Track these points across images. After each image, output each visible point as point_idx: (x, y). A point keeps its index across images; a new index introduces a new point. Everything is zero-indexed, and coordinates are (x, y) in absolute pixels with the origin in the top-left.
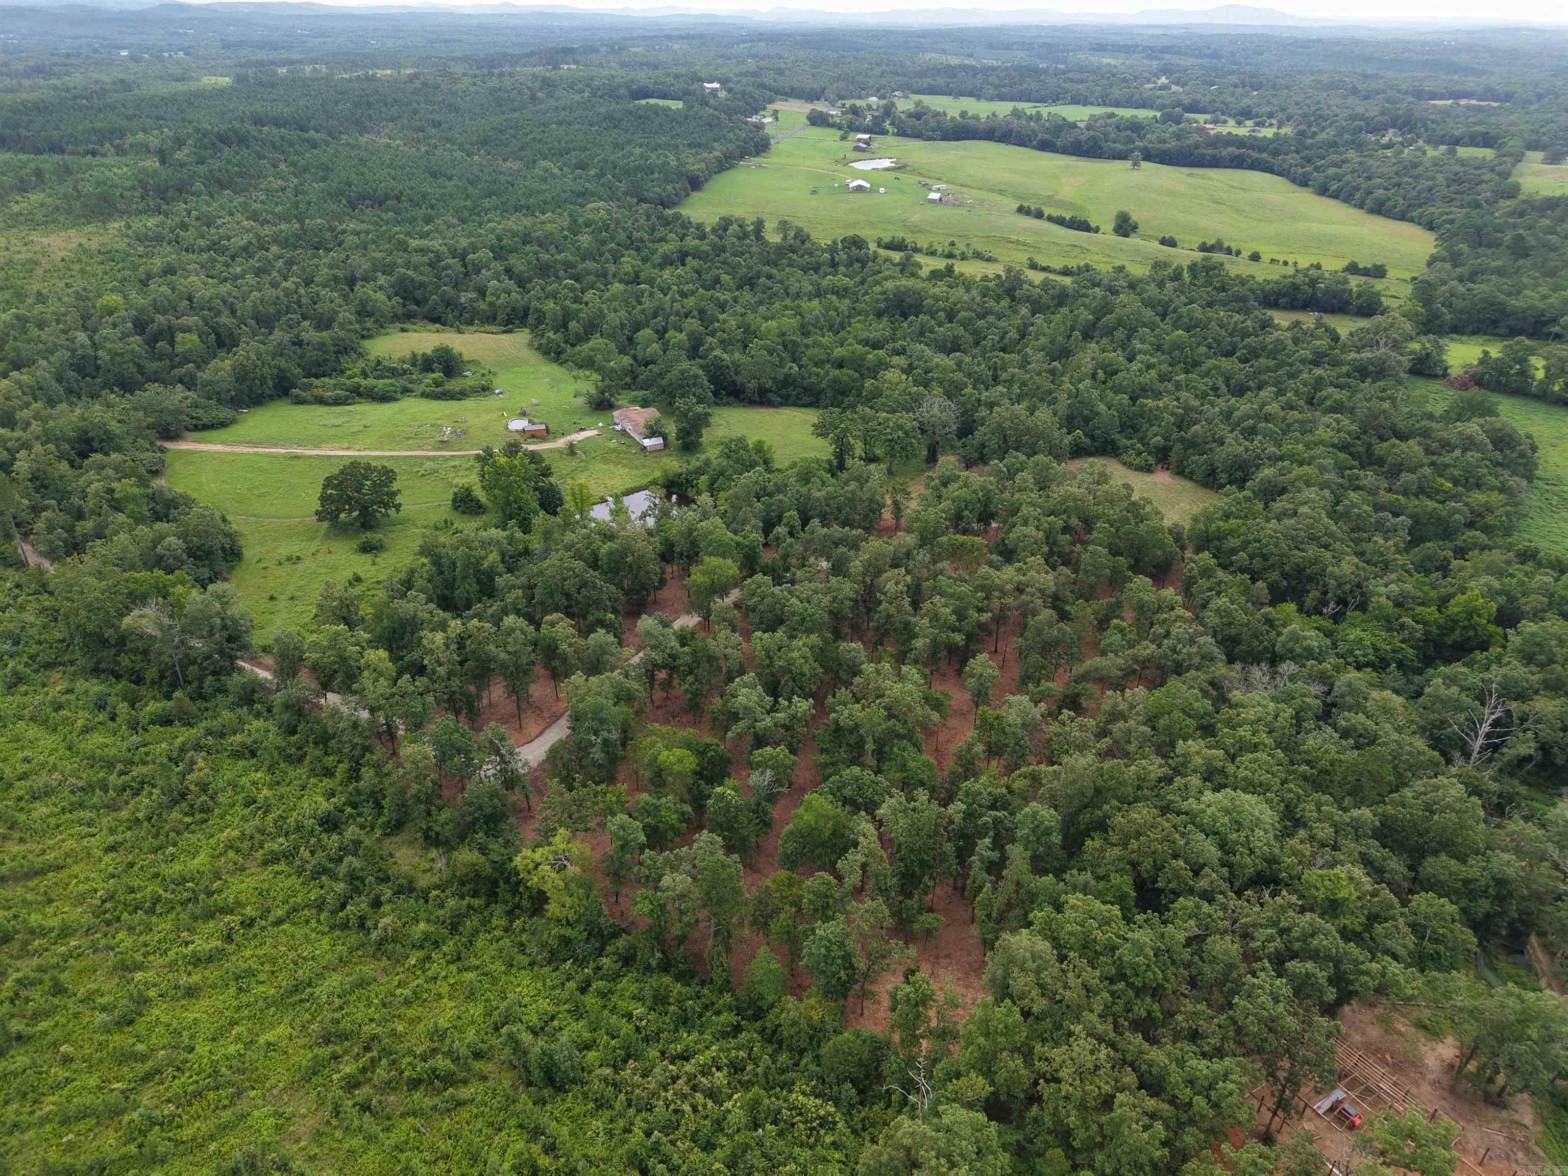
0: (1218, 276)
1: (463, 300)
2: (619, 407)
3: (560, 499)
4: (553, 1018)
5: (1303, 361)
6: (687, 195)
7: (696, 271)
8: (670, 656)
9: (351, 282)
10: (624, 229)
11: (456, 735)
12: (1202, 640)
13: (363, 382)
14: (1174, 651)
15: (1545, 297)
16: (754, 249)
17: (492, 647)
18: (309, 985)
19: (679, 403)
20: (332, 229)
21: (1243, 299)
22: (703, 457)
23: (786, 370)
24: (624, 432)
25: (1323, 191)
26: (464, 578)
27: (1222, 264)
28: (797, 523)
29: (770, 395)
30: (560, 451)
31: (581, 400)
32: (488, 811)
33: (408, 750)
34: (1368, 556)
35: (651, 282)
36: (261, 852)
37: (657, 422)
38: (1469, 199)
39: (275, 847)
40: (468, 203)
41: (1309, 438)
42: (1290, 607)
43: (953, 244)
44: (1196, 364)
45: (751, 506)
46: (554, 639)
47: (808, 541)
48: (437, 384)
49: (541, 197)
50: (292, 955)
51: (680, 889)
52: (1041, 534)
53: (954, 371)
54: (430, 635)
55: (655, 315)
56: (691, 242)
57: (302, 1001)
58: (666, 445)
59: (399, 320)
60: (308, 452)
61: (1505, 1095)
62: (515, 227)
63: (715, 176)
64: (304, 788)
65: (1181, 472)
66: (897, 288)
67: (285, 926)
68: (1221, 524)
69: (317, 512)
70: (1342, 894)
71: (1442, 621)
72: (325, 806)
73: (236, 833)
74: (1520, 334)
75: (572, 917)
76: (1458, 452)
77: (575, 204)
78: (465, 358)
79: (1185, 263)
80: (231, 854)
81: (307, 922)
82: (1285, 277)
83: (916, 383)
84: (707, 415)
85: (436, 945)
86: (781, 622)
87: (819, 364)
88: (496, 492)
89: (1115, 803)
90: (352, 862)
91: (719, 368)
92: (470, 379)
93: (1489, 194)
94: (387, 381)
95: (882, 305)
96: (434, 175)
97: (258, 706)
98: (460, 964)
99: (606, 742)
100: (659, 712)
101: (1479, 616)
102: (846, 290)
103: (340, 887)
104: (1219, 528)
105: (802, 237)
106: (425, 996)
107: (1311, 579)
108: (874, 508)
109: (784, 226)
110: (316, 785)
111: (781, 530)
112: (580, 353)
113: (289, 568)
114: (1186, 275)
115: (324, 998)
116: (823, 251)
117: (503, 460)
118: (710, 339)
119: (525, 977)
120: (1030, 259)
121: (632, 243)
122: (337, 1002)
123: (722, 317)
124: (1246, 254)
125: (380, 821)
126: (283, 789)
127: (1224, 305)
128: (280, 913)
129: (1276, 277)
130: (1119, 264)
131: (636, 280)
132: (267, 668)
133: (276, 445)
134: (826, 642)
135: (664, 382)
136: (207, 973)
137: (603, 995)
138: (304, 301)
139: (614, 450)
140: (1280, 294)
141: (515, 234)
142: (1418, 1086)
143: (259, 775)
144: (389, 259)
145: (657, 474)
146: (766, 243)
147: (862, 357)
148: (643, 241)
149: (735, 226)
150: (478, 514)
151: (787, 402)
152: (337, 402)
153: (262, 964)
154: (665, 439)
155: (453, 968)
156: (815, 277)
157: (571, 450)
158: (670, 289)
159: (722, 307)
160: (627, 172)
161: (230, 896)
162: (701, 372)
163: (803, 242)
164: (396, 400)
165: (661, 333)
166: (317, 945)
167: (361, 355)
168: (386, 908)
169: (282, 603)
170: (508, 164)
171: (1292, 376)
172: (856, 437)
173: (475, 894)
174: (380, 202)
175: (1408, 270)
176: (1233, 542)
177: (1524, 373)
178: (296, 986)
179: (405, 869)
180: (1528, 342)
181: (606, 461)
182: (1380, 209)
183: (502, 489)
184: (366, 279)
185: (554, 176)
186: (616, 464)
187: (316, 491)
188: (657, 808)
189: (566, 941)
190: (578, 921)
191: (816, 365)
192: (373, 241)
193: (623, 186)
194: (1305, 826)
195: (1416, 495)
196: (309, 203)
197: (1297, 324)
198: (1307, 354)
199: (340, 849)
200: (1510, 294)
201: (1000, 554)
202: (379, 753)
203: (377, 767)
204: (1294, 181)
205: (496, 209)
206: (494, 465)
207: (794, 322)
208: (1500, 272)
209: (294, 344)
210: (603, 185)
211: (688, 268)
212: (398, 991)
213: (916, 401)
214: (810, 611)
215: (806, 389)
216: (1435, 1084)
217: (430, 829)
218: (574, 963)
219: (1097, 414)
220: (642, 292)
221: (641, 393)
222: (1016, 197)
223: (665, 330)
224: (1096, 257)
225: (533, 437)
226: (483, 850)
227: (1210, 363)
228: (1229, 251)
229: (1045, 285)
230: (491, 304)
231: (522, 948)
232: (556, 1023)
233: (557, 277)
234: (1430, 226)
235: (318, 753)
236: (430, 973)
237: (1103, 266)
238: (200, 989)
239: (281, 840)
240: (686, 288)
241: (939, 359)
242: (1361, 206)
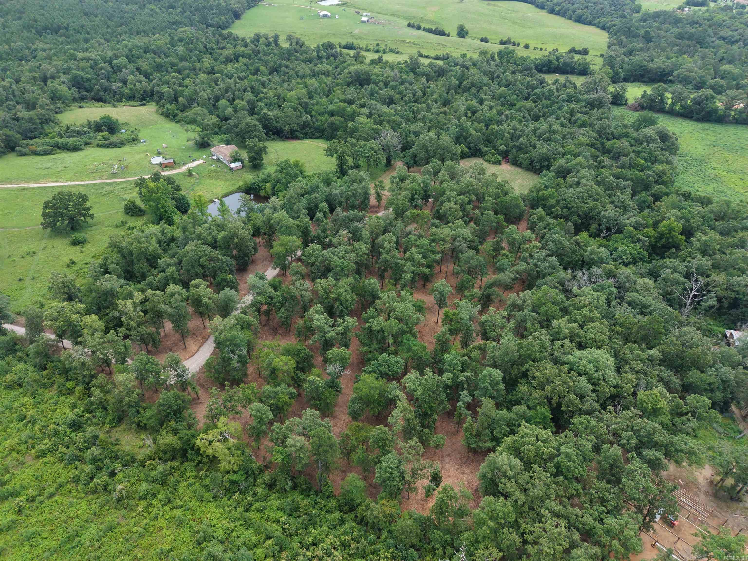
0: (512, 57)
1: (114, 87)
2: (214, 146)
3: (188, 203)
4: (232, 531)
5: (563, 101)
6: (233, 22)
7: (245, 65)
8: (269, 297)
9: (45, 80)
10: (201, 42)
11: (149, 365)
12: (550, 259)
13: (60, 140)
14: (536, 265)
15: (664, 62)
16: (276, 51)
17: (162, 305)
18: (77, 535)
19: (249, 142)
20: (28, 48)
21: (528, 69)
22: (266, 172)
23: (304, 119)
24: (218, 160)
25: (552, 11)
26: (139, 260)
27: (514, 51)
28: (327, 210)
29: (297, 133)
30: (183, 174)
31: (191, 143)
32: (175, 408)
33: (120, 378)
34: (616, 203)
35: (221, 72)
36: (33, 451)
37: (237, 153)
38: (621, 13)
39: (43, 447)
40: (109, 30)
41: (576, 141)
42: (585, 234)
43: (378, 45)
44: (513, 105)
45: (300, 202)
46: (198, 295)
47: (336, 220)
48: (106, 139)
49: (151, 25)
50: (63, 517)
51: (298, 445)
52: (458, 206)
53: (394, 116)
54: (123, 302)
55: (227, 91)
56: (240, 49)
57: (73, 547)
58: (243, 166)
59: (77, 101)
60: (31, 186)
61: (740, 494)
62: (139, 44)
63: (247, 11)
64: (56, 404)
65: (515, 163)
66: (356, 70)
67: (55, 498)
68: (544, 192)
69: (42, 224)
70: (660, 405)
71: (656, 235)
72: (71, 415)
73: (16, 440)
74: (659, 81)
75: (235, 468)
76: (645, 145)
77: (171, 29)
78: (120, 122)
79: (496, 51)
80: (14, 454)
81: (70, 492)
82: (544, 57)
83: (376, 123)
84: (265, 147)
85: (154, 495)
86: (329, 270)
87: (320, 114)
88: (151, 203)
89: (531, 363)
90: (94, 451)
91: (267, 120)
92: (124, 134)
93: (629, 11)
94: (75, 139)
95: (350, 80)
96: (86, 14)
97: (19, 354)
98: (170, 505)
99: (240, 356)
100: (266, 328)
101: (674, 231)
102: (328, 72)
103: (88, 468)
104: (543, 194)
105: (300, 44)
106: (152, 529)
107: (592, 218)
108: (366, 196)
109: (290, 38)
110: (64, 402)
111: (319, 215)
112: (187, 117)
113: (29, 259)
114: (496, 57)
115: (88, 543)
116: (313, 51)
117: (152, 184)
118: (260, 103)
119: (212, 507)
120: (419, 52)
121: (208, 51)
122: (97, 544)
123: (265, 90)
124: (522, 45)
125: (108, 420)
126: (42, 407)
127: (520, 73)
128: (52, 490)
129: (540, 57)
130: (463, 53)
131: (212, 71)
132: (22, 326)
133: (11, 183)
134: (356, 280)
135: (237, 130)
136: (8, 538)
137: (261, 511)
138: (16, 93)
139: (214, 171)
140: (543, 66)
141: (139, 47)
142: (698, 496)
143: (26, 399)
144: (65, 66)
145: (241, 183)
146: (281, 48)
147: (344, 110)
148: (213, 49)
149: (263, 39)
150: (141, 215)
151: (306, 136)
152: (46, 153)
153: (44, 526)
154: (242, 162)
155: (167, 508)
156: (311, 66)
157: (190, 173)
158: (232, 76)
159: (263, 84)
160: (197, 10)
161: (15, 484)
162: (258, 123)
163: (301, 47)
164: (82, 150)
165: (232, 101)
166: (78, 507)
167: (57, 124)
168: (119, 476)
169: (27, 282)
170: (129, 7)
171: (559, 108)
172: (350, 156)
173: (173, 459)
174: (56, 31)
175: (598, 50)
176: (552, 201)
177: (662, 101)
178: (68, 537)
179: (127, 448)
180: (664, 85)
181: (210, 178)
182: (579, 20)
183: (153, 200)
184: (53, 77)
185: (157, 13)
186: (216, 179)
187: (40, 210)
188: (277, 394)
189: (233, 482)
190: (240, 469)
191: (319, 115)
192: (55, 55)
193: (196, 18)
194: (627, 363)
195: (629, 168)
196: (12, 33)
197: (557, 81)
198: (564, 96)
199: (85, 442)
200: (648, 61)
201: (438, 218)
202: (101, 379)
203: (101, 387)
204: (537, 6)
205: (126, 33)
206: (147, 187)
207: (304, 91)
208: (641, 50)
209: (14, 119)
210: (186, 17)
211: (241, 64)
212: (135, 529)
213: (377, 133)
214: (346, 264)
215: (315, 129)
216: (706, 493)
217: (140, 421)
218: (240, 493)
219: (471, 135)
220: (217, 79)
221: (224, 136)
222: (406, 18)
223: (234, 100)
224: (452, 50)
225: (166, 167)
226: (175, 432)
227: (519, 104)
228: (514, 44)
229: (430, 65)
230: (131, 89)
231: (207, 488)
232: (234, 534)
233: (167, 71)
234: (603, 28)
235: (62, 380)
236: (152, 515)
237: (456, 55)
238: (5, 549)
239: (46, 441)
240: (241, 75)
241: (385, 109)
242: (570, 18)
